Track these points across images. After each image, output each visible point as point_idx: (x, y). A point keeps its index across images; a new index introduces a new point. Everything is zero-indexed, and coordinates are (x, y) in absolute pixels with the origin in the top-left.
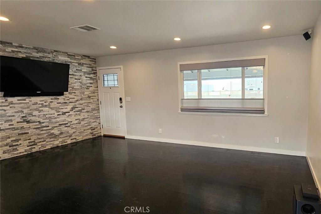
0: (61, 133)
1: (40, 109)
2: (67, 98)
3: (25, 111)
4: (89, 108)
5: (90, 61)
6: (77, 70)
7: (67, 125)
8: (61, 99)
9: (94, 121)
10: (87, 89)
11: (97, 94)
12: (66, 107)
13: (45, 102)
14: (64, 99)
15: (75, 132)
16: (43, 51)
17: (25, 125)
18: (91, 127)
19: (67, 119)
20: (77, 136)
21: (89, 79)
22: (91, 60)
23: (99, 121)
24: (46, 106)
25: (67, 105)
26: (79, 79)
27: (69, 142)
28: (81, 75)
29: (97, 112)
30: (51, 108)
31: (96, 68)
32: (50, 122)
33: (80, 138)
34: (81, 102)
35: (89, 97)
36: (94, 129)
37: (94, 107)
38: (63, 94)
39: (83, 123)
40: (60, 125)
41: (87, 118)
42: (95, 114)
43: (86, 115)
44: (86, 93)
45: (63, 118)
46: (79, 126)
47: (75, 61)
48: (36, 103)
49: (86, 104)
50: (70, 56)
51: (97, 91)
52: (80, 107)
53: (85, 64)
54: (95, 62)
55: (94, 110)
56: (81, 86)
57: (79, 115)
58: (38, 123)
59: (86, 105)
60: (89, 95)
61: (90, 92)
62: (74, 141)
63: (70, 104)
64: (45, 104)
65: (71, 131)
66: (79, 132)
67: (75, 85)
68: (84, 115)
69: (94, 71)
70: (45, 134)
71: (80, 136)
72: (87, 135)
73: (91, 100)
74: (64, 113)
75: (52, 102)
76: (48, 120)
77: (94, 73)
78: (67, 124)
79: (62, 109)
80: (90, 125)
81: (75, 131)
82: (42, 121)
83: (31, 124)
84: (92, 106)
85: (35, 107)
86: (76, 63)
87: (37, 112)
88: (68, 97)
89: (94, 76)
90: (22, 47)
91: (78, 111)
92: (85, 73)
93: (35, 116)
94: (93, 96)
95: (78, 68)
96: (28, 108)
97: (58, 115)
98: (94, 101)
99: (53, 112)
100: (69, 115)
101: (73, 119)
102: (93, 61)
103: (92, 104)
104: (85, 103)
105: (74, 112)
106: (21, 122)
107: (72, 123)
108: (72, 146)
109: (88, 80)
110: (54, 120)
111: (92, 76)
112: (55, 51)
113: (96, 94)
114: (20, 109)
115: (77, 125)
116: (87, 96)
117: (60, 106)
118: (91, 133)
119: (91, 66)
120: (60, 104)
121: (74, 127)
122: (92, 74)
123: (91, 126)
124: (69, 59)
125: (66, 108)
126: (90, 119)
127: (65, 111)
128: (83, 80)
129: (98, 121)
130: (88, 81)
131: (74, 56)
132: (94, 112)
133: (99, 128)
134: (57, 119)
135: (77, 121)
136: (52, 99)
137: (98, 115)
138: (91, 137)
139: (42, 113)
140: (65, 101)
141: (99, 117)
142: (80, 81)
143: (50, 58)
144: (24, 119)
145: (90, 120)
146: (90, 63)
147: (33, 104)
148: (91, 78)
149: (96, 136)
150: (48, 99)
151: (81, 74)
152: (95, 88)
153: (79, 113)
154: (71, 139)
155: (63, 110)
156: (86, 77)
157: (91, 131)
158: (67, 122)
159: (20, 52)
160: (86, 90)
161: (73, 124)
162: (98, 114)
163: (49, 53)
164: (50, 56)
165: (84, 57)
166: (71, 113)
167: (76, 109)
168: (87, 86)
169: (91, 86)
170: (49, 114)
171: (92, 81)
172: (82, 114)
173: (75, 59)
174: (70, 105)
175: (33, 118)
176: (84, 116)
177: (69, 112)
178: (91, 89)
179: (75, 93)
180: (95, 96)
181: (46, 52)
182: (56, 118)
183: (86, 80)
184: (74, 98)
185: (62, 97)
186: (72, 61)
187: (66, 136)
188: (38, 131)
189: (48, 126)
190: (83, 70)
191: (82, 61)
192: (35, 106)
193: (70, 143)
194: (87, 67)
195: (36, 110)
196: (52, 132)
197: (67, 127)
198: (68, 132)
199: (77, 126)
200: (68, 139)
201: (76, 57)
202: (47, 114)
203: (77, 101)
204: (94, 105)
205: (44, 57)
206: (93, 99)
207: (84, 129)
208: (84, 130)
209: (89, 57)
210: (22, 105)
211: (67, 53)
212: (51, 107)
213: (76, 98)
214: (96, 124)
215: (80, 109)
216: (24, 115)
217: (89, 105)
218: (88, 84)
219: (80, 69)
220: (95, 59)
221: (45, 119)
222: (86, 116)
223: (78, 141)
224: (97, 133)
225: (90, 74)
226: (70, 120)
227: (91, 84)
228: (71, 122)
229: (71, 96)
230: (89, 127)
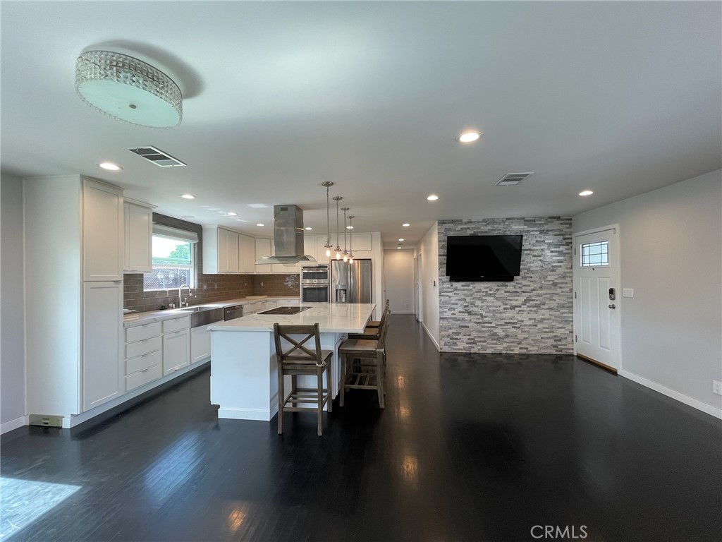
0: (507, 336)
1: (484, 298)
2: (519, 286)
3: (468, 299)
4: (553, 302)
5: (561, 224)
6: (537, 241)
7: (515, 325)
8: (510, 286)
9: (561, 325)
10: (552, 271)
11: (570, 279)
12: (516, 298)
13: (490, 290)
14: (514, 286)
15: (527, 338)
16: (493, 222)
17: (466, 316)
18: (555, 336)
19: (516, 316)
20: (529, 344)
21: (557, 254)
22: (562, 222)
23: (570, 328)
24: (491, 294)
25: (518, 296)
26: (540, 256)
27: (517, 351)
28: (542, 250)
29: (567, 311)
30: (497, 298)
31: (570, 234)
32: (494, 317)
33: (534, 350)
34: (540, 292)
35: (555, 284)
36: (560, 340)
37: (562, 302)
38: (511, 280)
39: (540, 326)
40: (506, 323)
41: (548, 319)
42: (564, 315)
43: (547, 314)
44: (550, 278)
45: (509, 314)
46: (533, 330)
47: (535, 229)
48: (480, 291)
49: (548, 296)
50: (528, 223)
51: (570, 275)
52: (537, 300)
53: (552, 230)
54: (571, 224)
55: (562, 306)
56: (542, 267)
57: (536, 312)
58: (479, 317)
59: (547, 298)
60: (555, 281)
61: (557, 277)
62: (524, 351)
63: (523, 294)
64: (489, 292)
65: (521, 336)
66: (533, 340)
67: (532, 265)
68: (544, 313)
69: (567, 241)
70: (486, 332)
71: (533, 346)
72: (546, 348)
73: (558, 289)
74: (513, 307)
75: (497, 290)
76: (492, 314)
77: (567, 244)
78: (516, 323)
79: (511, 300)
80: (553, 332)
81: (527, 336)
82: (484, 314)
83: (472, 317)
84: (559, 300)
85: (478, 295)
86: (536, 231)
87: (480, 302)
88: (521, 284)
89: (566, 249)
90: (471, 222)
91: (534, 307)
92: (550, 244)
93: (478, 306)
94: (562, 283)
95: (538, 239)
96: (471, 295)
97: (505, 309)
98: (562, 292)
99: (499, 303)
100: (520, 311)
101: (525, 317)
102: (566, 224)
103: (560, 296)
104: (546, 294)
105: (528, 306)
106: (463, 312)
107: (523, 324)
108: (521, 359)
109: (555, 256)
110: (498, 315)
111: (562, 248)
112: (507, 219)
113: (568, 280)
114: (463, 297)
115: (531, 327)
116: (551, 283)
117: (508, 296)
118: (554, 347)
119: (563, 233)
120: (508, 294)
121: (526, 329)
122: (563, 245)
123: (554, 334)
124: (525, 227)
125: (516, 300)
126: (554, 321)
127: (514, 303)
128: (546, 257)
129: (568, 327)
130: (554, 258)
131: (534, 221)
132: (562, 311)
133: (569, 339)
134: (504, 315)
135: (531, 322)
136: (498, 286)
137: (569, 317)
138: (553, 352)
139: (485, 304)
140: (515, 290)
141: (570, 319)
142: (542, 258)
143: (500, 230)
144: (466, 308)
145: (554, 324)
146: (561, 227)
147: (477, 292)
148: (560, 253)
149: (564, 353)
150: (493, 285)
151: (542, 247)
152: (567, 268)
153: (535, 309)
154: (521, 348)
155: (511, 302)
156: (552, 252)
157: (554, 343)
158: (516, 321)
159: (469, 228)
160: (550, 273)
161: (524, 325)
162: (570, 315)
163: (500, 224)
164: (501, 227)
165: (550, 220)
166: (524, 308)
167: (531, 302)
168: (553, 266)
169: (560, 266)
170: (494, 306)
171: (562, 258)
172: (541, 312)
173: (535, 225)
174: (523, 296)
175: (475, 309)
176: (543, 315)
177: (520, 307)
178: (559, 271)
179: (531, 277)
180: (566, 283)
181: (496, 223)
182: (501, 313)
183: (551, 256)
184: (530, 286)
185: (512, 283)
186: (531, 229)
187: (513, 342)
188: (478, 327)
189: (491, 323)
190: (547, 241)
191: (546, 227)
192: (479, 294)
193: (518, 353)
194: (555, 235)
195: (479, 299)
196: (495, 331)
197: (515, 327)
198: (516, 336)
199: (531, 330)
200: (515, 347)
201: (537, 222)
202: (491, 306)
203: (534, 290)
204: (563, 298)
205: (493, 230)
206: (561, 288)
207: (542, 336)
208: (542, 338)
209: (558, 218)
210: (466, 291)
211: (523, 219)
212: (497, 296)
213: (533, 286)
214: (565, 332)
215: (539, 302)
216: (467, 304)
217: (554, 298)
218: (553, 262)
219: (542, 239)
220: (571, 219)
221: (488, 313)
222: (547, 316)
223: (531, 353)
224: (565, 348)
225: (558, 246)
226: (520, 319)
227: (559, 262)
228: (523, 321)
229: (524, 282)
230: (550, 335)
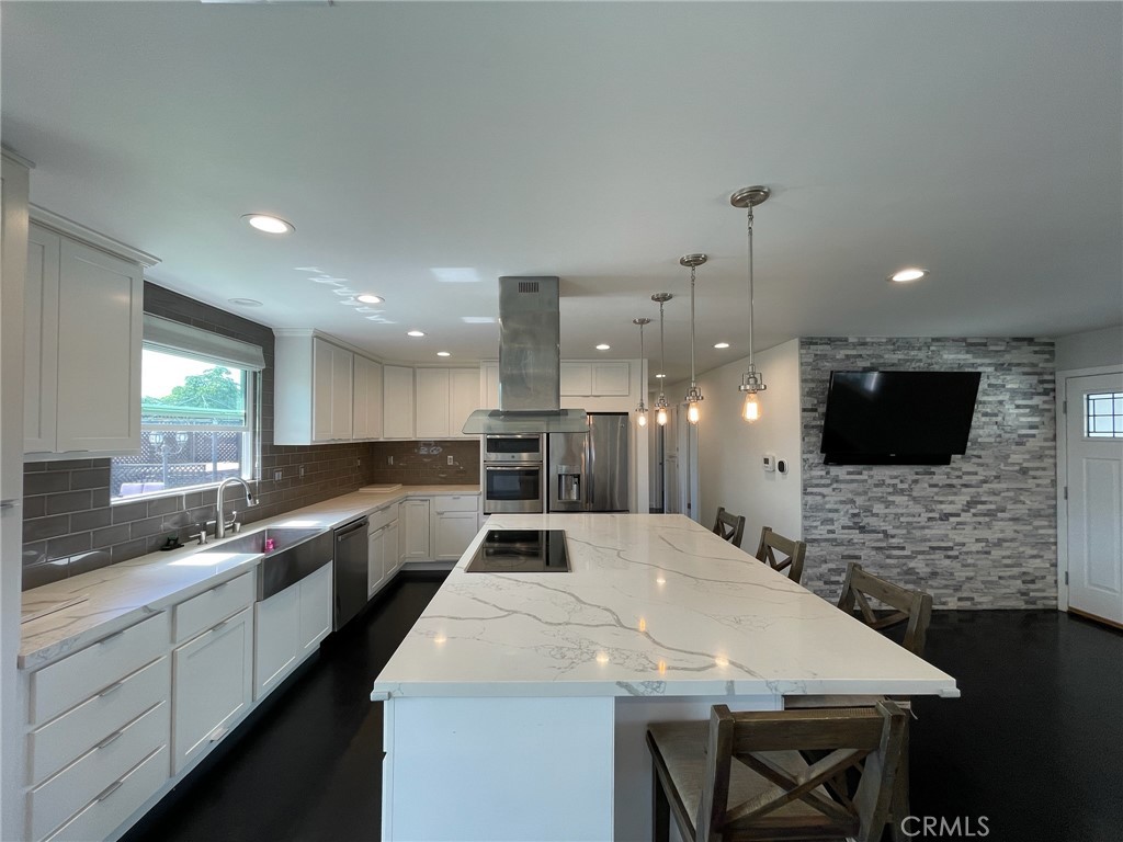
0: (934, 574)
1: (890, 498)
2: (957, 473)
3: (860, 501)
4: (1019, 506)
5: (1036, 352)
6: (989, 385)
7: (950, 553)
8: (940, 473)
9: (1035, 552)
10: (1018, 444)
11: (1052, 461)
12: (950, 498)
13: (902, 482)
14: (948, 474)
15: (971, 578)
16: (908, 345)
17: (856, 536)
18: (1024, 573)
19: (952, 534)
20: (977, 591)
21: (1028, 410)
22: (1037, 348)
23: (1052, 556)
24: (902, 490)
25: (955, 494)
26: (996, 415)
27: (953, 604)
28: (1001, 402)
29: (1046, 523)
30: (914, 499)
31: (1052, 373)
32: (909, 537)
33: (985, 602)
34: (995, 486)
35: (1024, 471)
36: (1033, 582)
37: (1036, 506)
38: (947, 462)
39: (996, 553)
40: (932, 548)
41: (1012, 540)
42: (1041, 531)
43: (1009, 529)
44: (1014, 458)
45: (939, 529)
46: (984, 562)
47: (987, 361)
48: (881, 484)
49: (1011, 494)
50: (972, 348)
51: (1052, 453)
52: (991, 503)
53: (1018, 365)
54: (1052, 353)
55: (1037, 514)
56: (1000, 436)
57: (989, 526)
58: (881, 535)
59: (1011, 498)
60: (1025, 465)
61: (1027, 457)
62: (967, 605)
63: (964, 490)
64: (900, 486)
65: (961, 575)
66: (983, 582)
67: (981, 432)
68: (1002, 528)
69: (1046, 386)
70: (896, 566)
71: (985, 594)
72: (1005, 597)
73: (1030, 481)
74: (945, 517)
75: (916, 482)
76: (904, 531)
77: (1046, 392)
78: (951, 549)
79: (941, 502)
80: (1020, 565)
81: (972, 574)
82: (891, 531)
83: (867, 537)
84: (1030, 502)
85: (878, 492)
86: (989, 365)
87: (882, 506)
88: (960, 469)
89: (1045, 402)
90: (864, 344)
91: (985, 515)
92: (1014, 392)
93: (877, 515)
94: (1037, 469)
95: (993, 381)
96: (865, 493)
97: (930, 519)
98: (1038, 485)
99: (918, 509)
100: (958, 523)
101: (967, 536)
102: (1043, 352)
103: (1032, 493)
104: (1008, 490)
105: (974, 515)
106: (849, 528)
107: (964, 549)
108: (960, 620)
109: (1024, 415)
110: (918, 533)
111: (1037, 401)
112: (934, 340)
113: (1048, 462)
114: (850, 496)
115: (978, 556)
116: (1017, 468)
117: (937, 494)
118: (1023, 594)
119: (1039, 370)
120: (936, 490)
121: (970, 561)
122: (1039, 394)
123: (1024, 570)
124: (969, 356)
125: (952, 502)
126: (1023, 544)
127: (948, 508)
128: (1007, 418)
129: (1048, 555)
130: (1023, 419)
131: (985, 345)
132: (1037, 523)
133: (1050, 579)
134: (927, 531)
135: (979, 546)
136: (917, 474)
137: (1049, 536)
138: (1022, 606)
139: (892, 510)
140: (949, 482)
141: (1052, 540)
142: (999, 419)
143: (920, 360)
144: (856, 520)
145: (1021, 549)
146: (1035, 359)
147: (876, 486)
148: (1034, 410)
149: (1040, 605)
150: (906, 472)
151: (1001, 398)
152: (1046, 440)
153: (987, 519)
154: (960, 599)
155: (943, 506)
156: (1018, 407)
157: (1023, 587)
158: (951, 544)
159: (860, 356)
160: (1013, 447)
161: (967, 553)
162: (1051, 531)
163: (920, 349)
164: (922, 355)
165: (1014, 344)
166: (965, 517)
167: (979, 507)
168: (1020, 436)
169: (1034, 436)
170: (909, 515)
171: (1036, 419)
172: (998, 525)
173: (987, 354)
174: (964, 494)
175: (873, 522)
176: (1002, 531)
177: (958, 515)
178: (1031, 444)
179: (980, 457)
180: (1044, 469)
181: (913, 348)
182: (923, 528)
183: (1018, 415)
184: (976, 474)
185: (944, 468)
186: (979, 361)
187: (946, 587)
188: (879, 557)
189: (903, 548)
190: (1009, 386)
191: (1007, 358)
192: (879, 489)
193: (955, 608)
194: (1025, 374)
195: (881, 500)
196: (912, 564)
197: (949, 557)
198: (952, 574)
199: (979, 562)
200: (951, 596)
201: (992, 348)
202: (902, 515)
203: (985, 482)
204: (1039, 498)
205: (907, 361)
206: (1034, 478)
207: (1000, 574)
208: (1000, 578)
209: (1030, 340)
210: (855, 485)
211: (964, 340)
212: (915, 494)
213: (982, 473)
214: (1042, 565)
215: (993, 507)
216: (856, 511)
217: (1022, 498)
218: (1023, 427)
219: (1000, 382)
220: (1052, 344)
221: (898, 528)
222: (1009, 534)
223: (979, 607)
224: (1042, 596)
225: (1032, 395)
226: (959, 539)
227: (1031, 427)
228: (964, 545)
229: (967, 467)
230: (1016, 571)
